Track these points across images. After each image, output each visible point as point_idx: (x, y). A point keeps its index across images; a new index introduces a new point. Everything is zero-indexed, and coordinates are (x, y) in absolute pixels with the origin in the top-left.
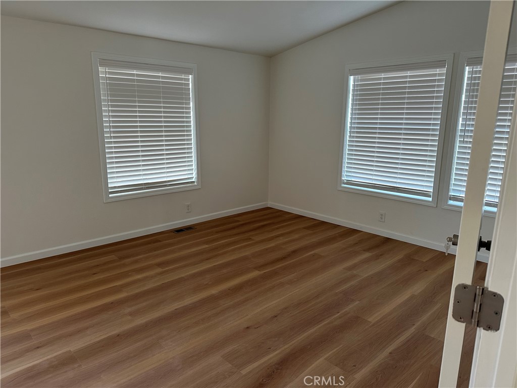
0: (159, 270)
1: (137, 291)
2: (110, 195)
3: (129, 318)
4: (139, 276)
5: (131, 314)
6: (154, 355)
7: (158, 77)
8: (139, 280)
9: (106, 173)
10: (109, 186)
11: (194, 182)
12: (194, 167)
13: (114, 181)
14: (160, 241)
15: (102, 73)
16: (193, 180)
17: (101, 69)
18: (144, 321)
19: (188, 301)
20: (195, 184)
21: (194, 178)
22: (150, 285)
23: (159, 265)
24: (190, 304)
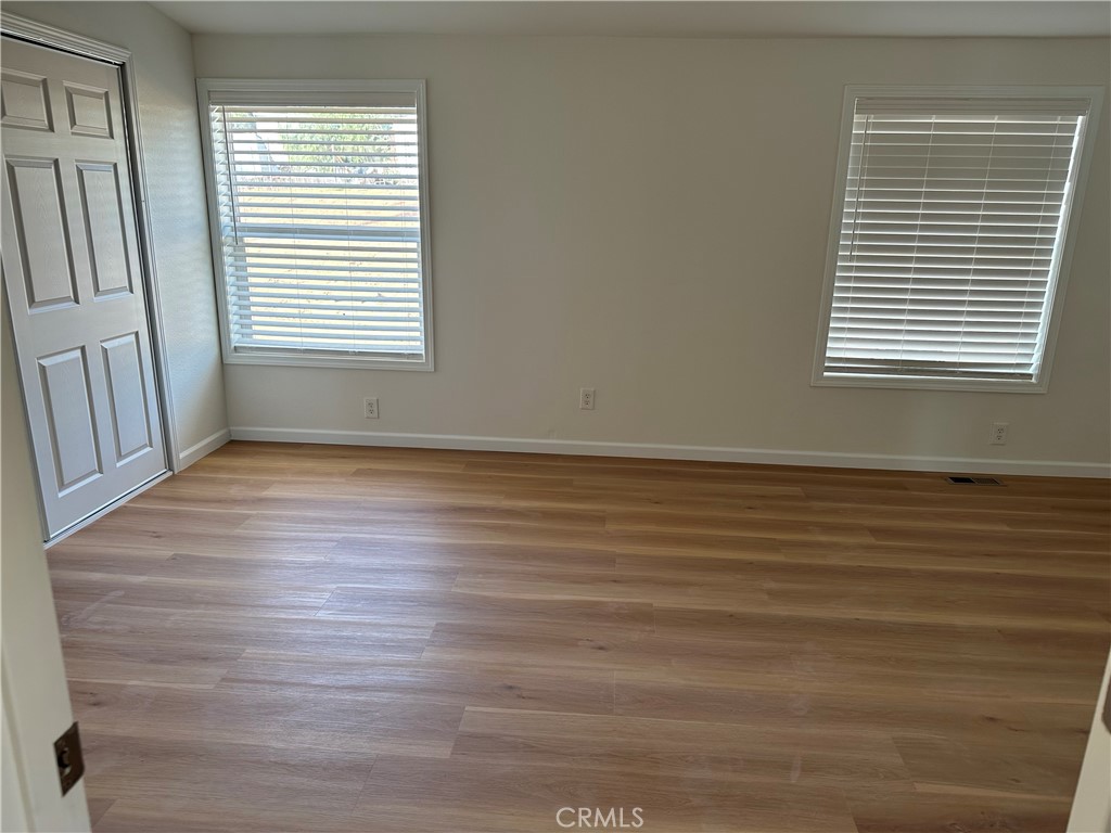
0: (871, 540)
1: (805, 561)
2: (825, 374)
3: (766, 597)
4: (823, 538)
5: (770, 593)
6: (769, 673)
7: (990, 127)
8: (820, 545)
9: (826, 329)
10: (827, 355)
11: (1030, 376)
12: (1040, 339)
13: (841, 347)
14: (906, 489)
15: (860, 126)
16: (1030, 371)
17: (857, 119)
18: (787, 613)
19: (889, 615)
20: (1033, 380)
21: (1033, 366)
22: (835, 560)
23: (874, 531)
24: (890, 623)
